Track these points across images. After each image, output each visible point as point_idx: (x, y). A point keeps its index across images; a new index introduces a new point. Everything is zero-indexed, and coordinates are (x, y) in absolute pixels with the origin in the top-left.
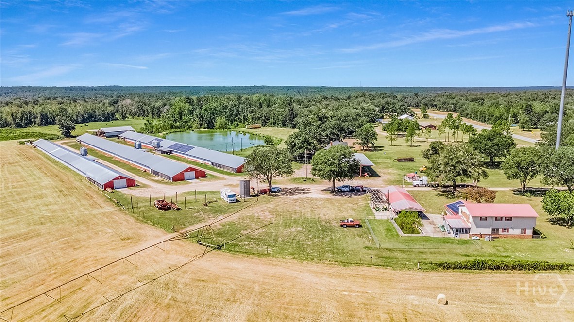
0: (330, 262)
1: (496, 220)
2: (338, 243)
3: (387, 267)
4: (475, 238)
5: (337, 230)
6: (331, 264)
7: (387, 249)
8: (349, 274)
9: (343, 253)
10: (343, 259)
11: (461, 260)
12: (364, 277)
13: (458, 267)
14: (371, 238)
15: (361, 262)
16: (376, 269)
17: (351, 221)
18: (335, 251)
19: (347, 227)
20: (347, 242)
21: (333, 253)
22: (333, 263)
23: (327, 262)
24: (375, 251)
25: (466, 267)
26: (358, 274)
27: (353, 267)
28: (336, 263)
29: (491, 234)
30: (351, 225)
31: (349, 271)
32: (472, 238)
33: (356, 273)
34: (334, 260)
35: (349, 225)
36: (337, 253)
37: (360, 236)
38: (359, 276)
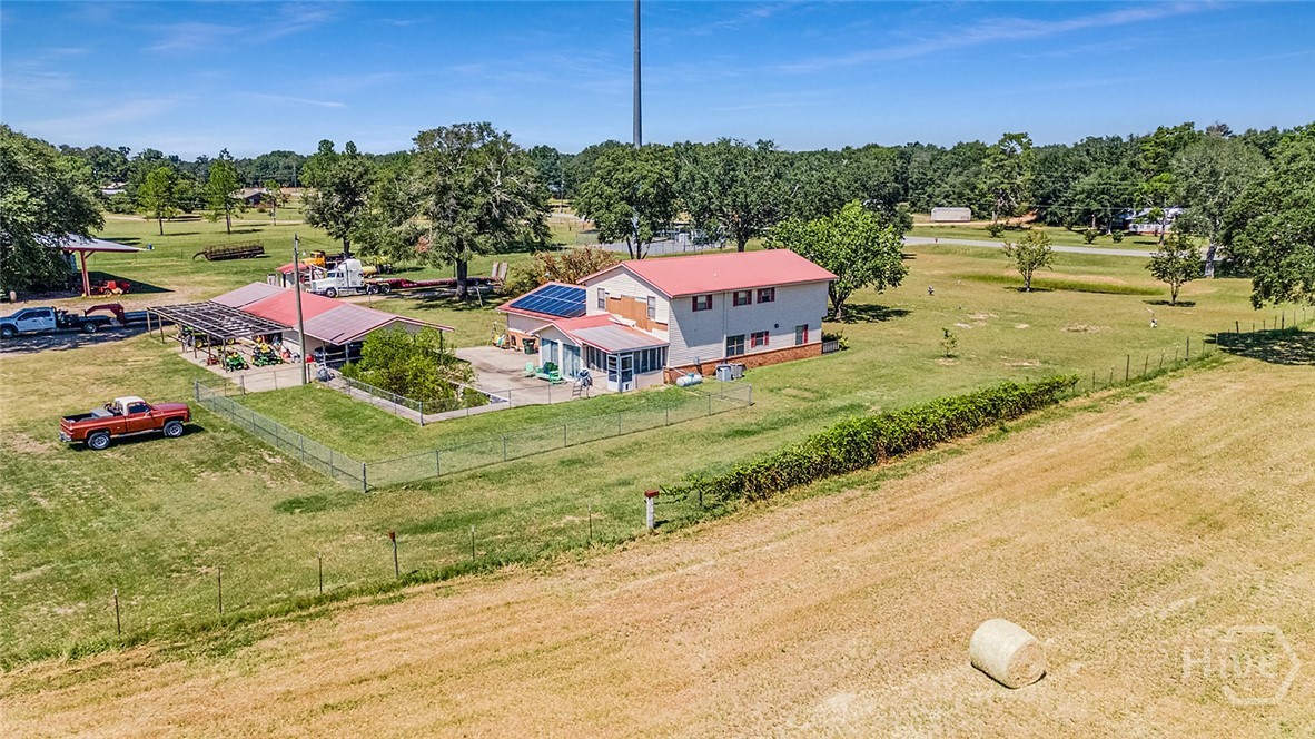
0: (85, 663)
1: (736, 303)
2: (96, 524)
3: (498, 573)
4: (687, 379)
5: (55, 468)
6: (96, 673)
7: (411, 486)
8: (288, 696)
9: (158, 568)
10: (181, 601)
11: (795, 441)
12: (425, 680)
13: (795, 475)
14: (278, 460)
15: (328, 588)
16: (447, 604)
17: (136, 409)
18: (92, 572)
19: (112, 444)
20: (156, 508)
21: (87, 592)
22: (112, 655)
23: (55, 668)
24: (353, 510)
25: (825, 469)
26: (360, 670)
27: (286, 638)
28: (141, 652)
29: (724, 356)
30: (144, 425)
31: (275, 680)
32: (681, 381)
33: (342, 674)
34: (111, 635)
35: (126, 427)
36: (113, 580)
37: (216, 465)
38: (377, 686)
